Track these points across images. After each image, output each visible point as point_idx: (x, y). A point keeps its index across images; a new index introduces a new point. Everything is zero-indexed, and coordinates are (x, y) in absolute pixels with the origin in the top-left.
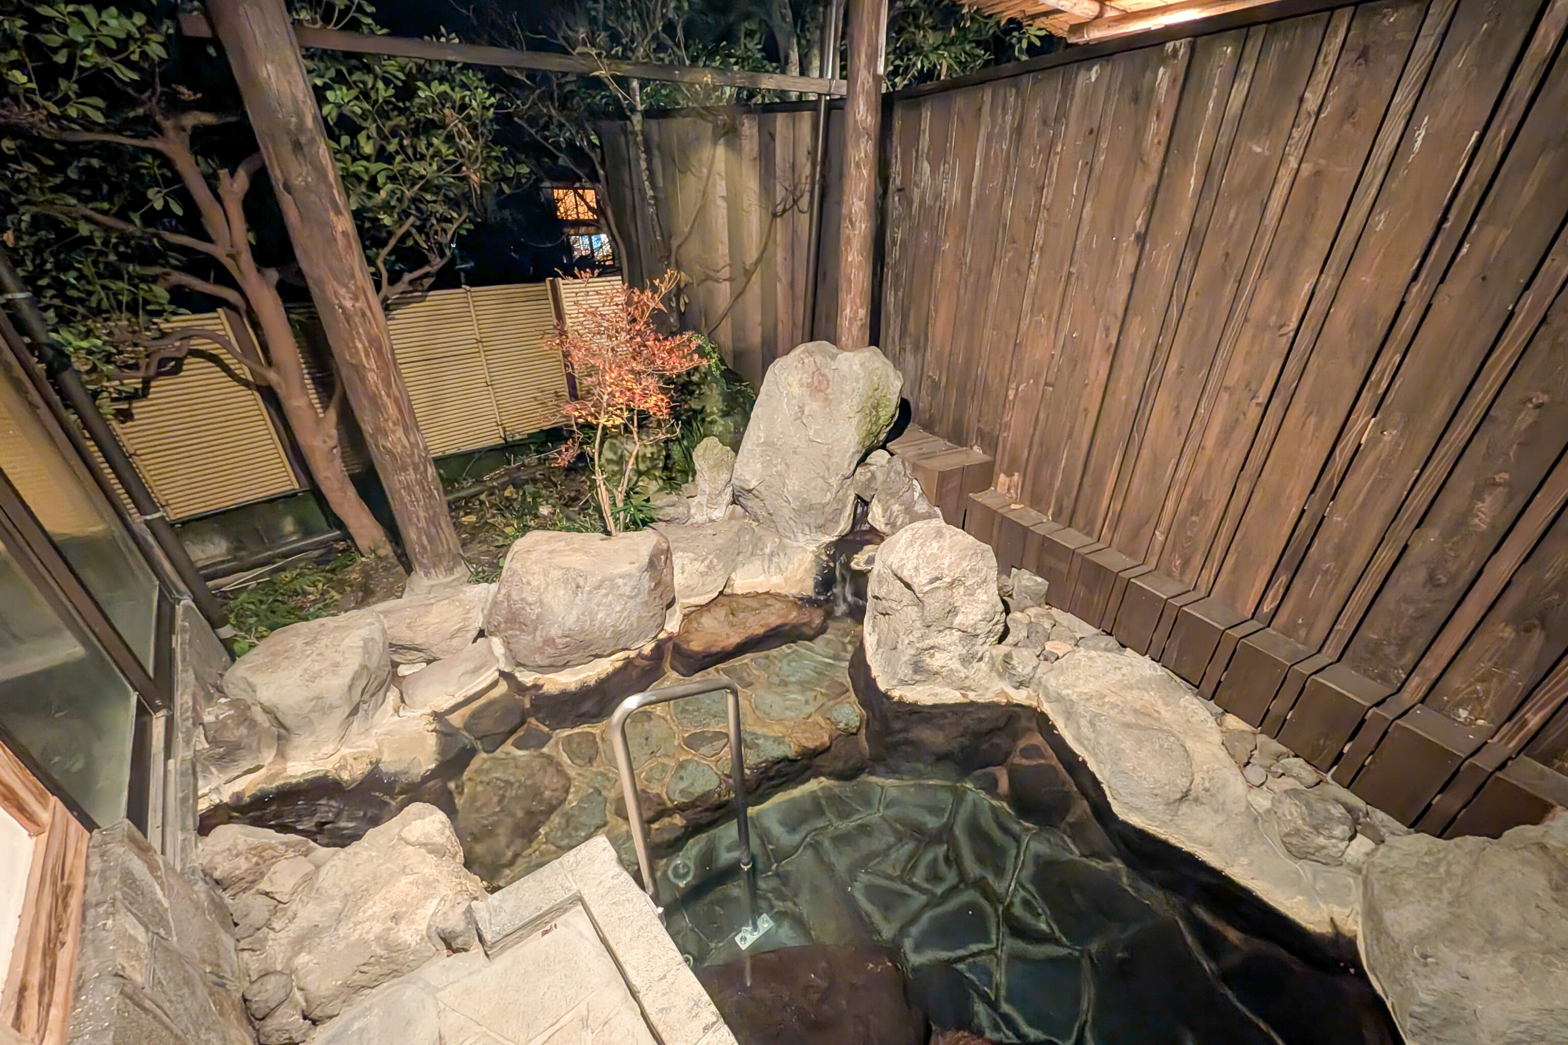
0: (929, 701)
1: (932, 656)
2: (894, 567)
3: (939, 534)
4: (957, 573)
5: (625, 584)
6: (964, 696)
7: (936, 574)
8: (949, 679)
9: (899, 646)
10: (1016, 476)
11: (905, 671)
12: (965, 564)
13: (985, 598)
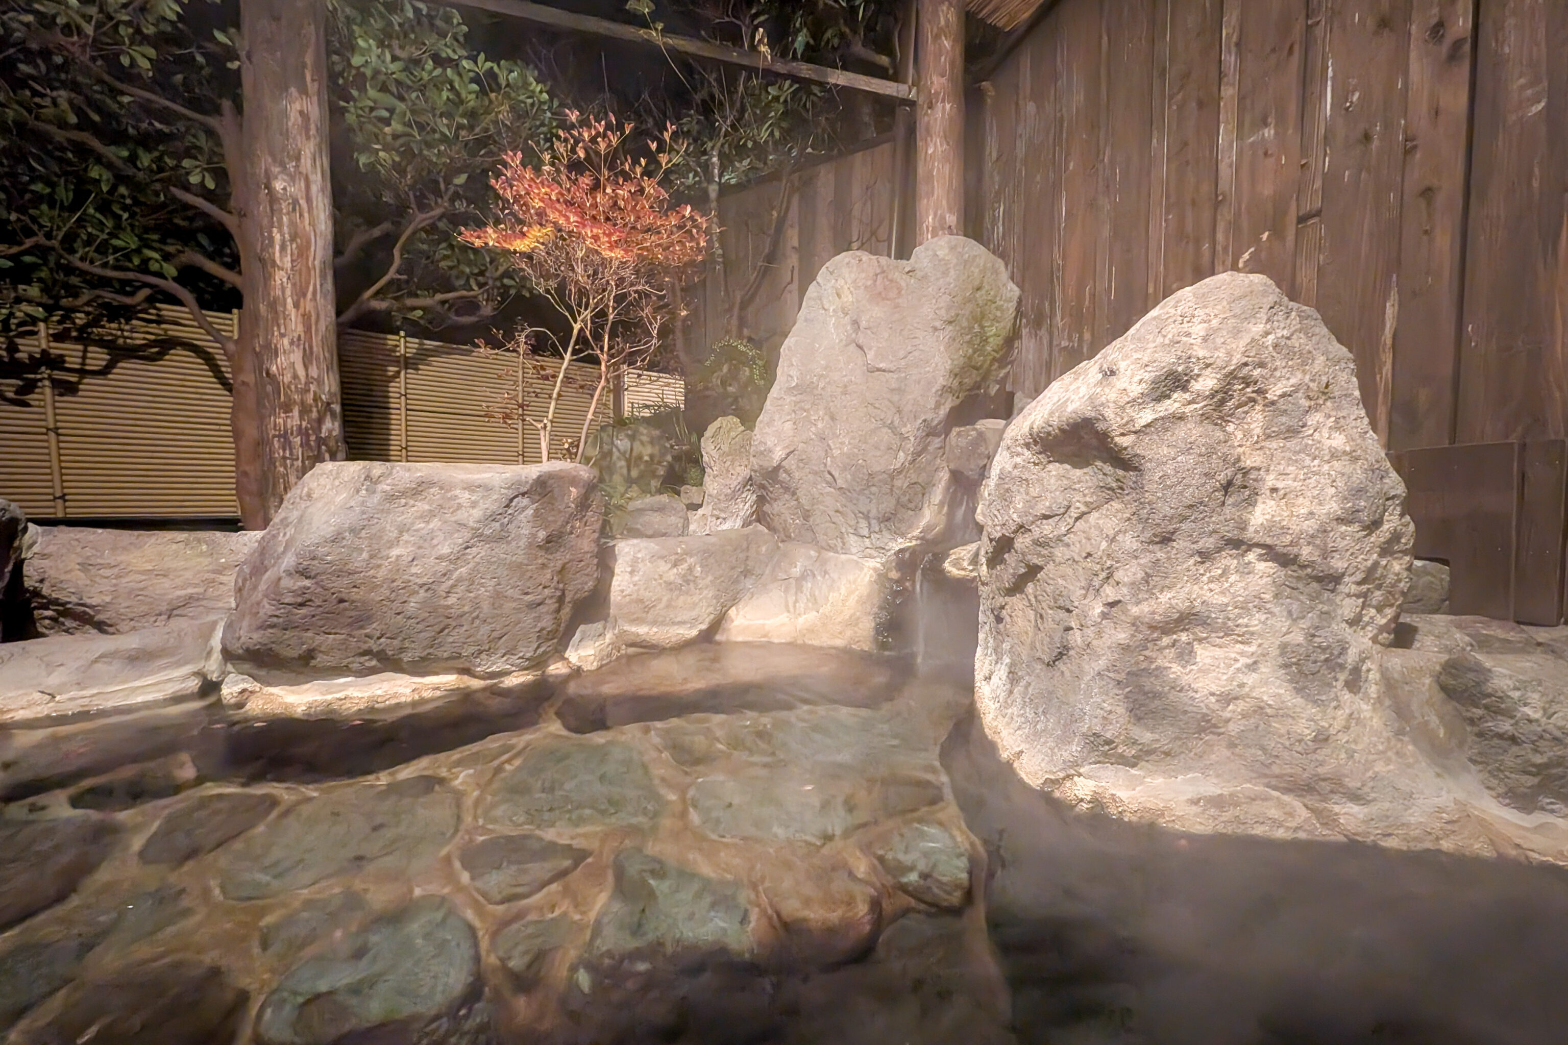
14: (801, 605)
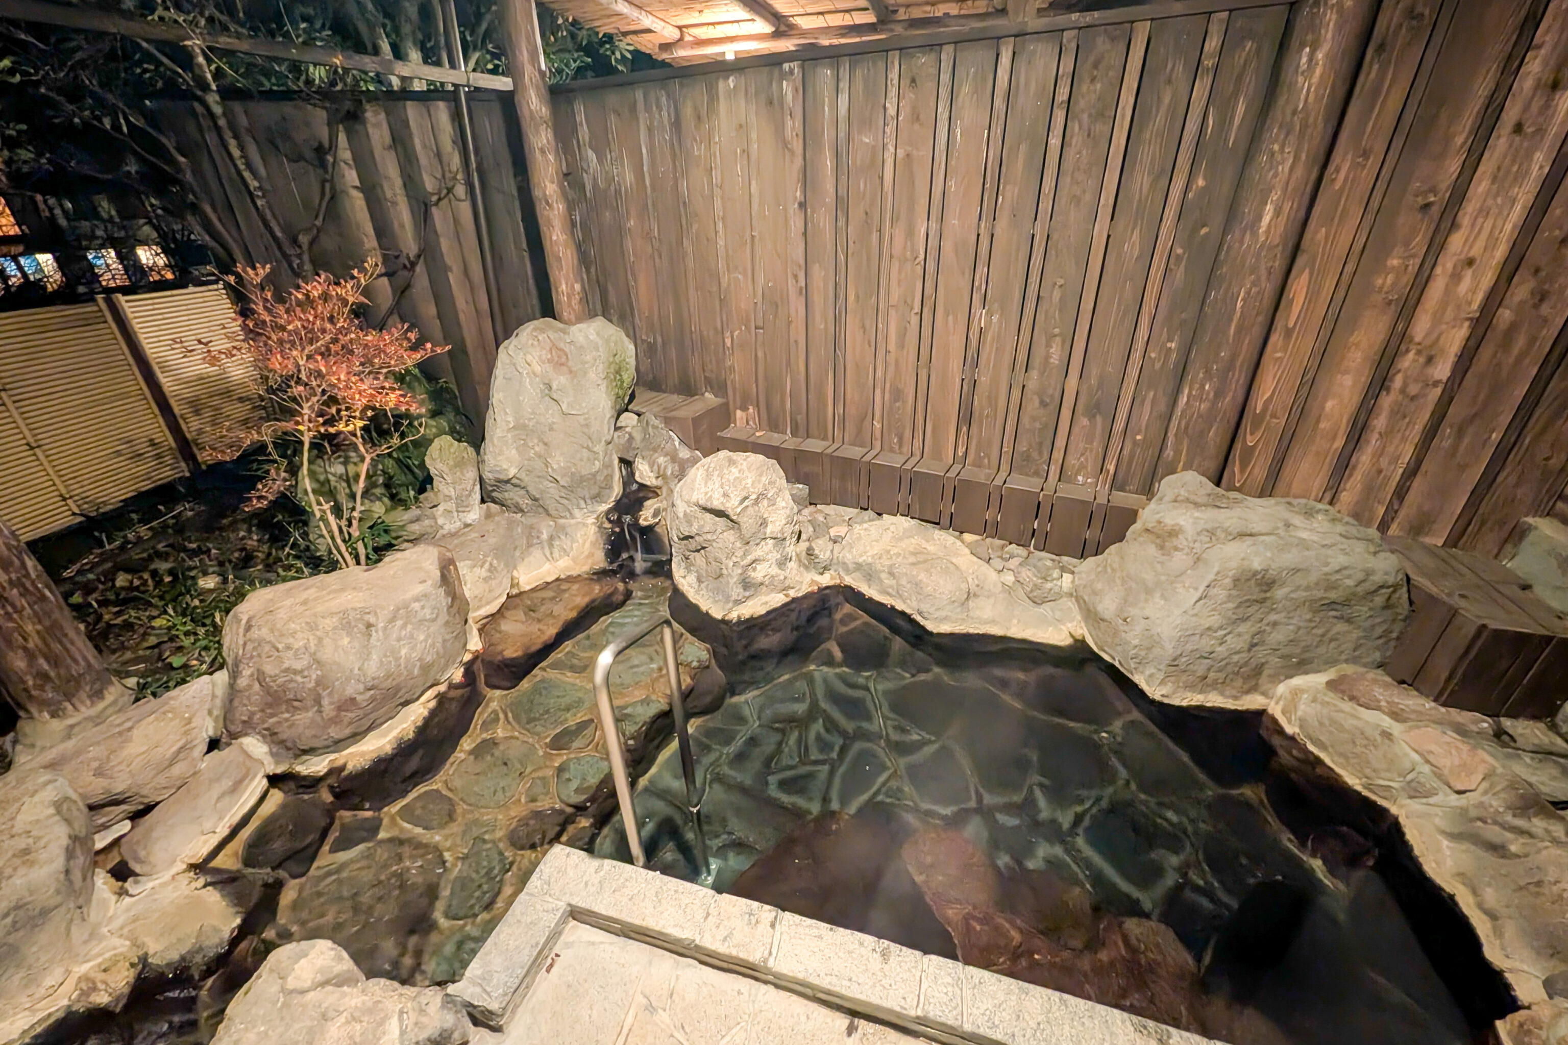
0: (763, 611)
1: (754, 569)
2: (701, 502)
3: (732, 462)
4: (760, 488)
5: (423, 607)
6: (787, 596)
7: (744, 494)
8: (770, 585)
9: (725, 572)
10: (751, 410)
11: (737, 592)
12: (764, 479)
13: (783, 504)
14: (556, 554)
